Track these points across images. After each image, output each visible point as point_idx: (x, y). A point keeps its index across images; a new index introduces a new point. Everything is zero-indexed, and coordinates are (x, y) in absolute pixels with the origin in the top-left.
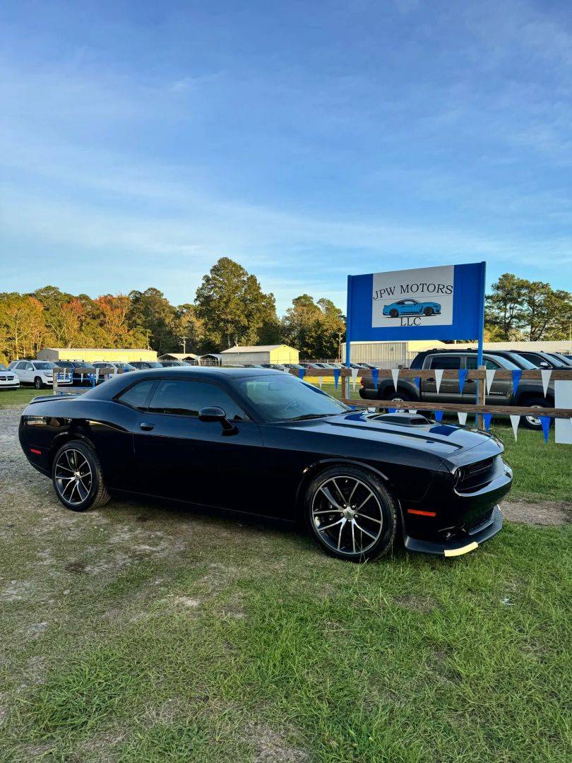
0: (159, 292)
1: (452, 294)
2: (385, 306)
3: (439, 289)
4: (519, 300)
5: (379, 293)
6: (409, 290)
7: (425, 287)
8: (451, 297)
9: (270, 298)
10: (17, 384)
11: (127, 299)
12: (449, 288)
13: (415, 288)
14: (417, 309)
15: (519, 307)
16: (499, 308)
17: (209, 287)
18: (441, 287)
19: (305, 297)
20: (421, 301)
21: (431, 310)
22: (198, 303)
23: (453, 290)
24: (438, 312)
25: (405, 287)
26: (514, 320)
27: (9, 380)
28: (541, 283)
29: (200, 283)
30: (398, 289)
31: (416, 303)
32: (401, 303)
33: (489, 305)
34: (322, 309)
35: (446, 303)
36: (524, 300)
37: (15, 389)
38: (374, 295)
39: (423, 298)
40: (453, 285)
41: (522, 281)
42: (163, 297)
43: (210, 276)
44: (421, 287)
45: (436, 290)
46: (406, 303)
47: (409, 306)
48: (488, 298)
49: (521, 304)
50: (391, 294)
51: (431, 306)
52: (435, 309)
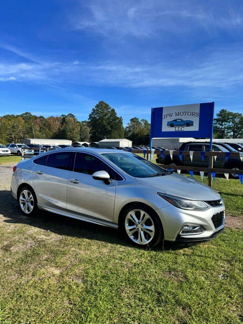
0: (73, 115)
1: (199, 116)
2: (168, 122)
3: (193, 114)
4: (228, 121)
5: (165, 116)
6: (179, 115)
7: (187, 113)
8: (198, 118)
9: (120, 119)
10: (10, 154)
11: (60, 118)
12: (198, 114)
13: (182, 114)
14: (183, 123)
15: (228, 124)
16: (220, 124)
17: (94, 113)
18: (194, 113)
19: (135, 118)
20: (185, 120)
21: (189, 124)
22: (90, 120)
23: (199, 115)
24: (192, 125)
25: (177, 113)
26: (226, 129)
27: (6, 152)
28: (238, 113)
29: (91, 111)
30: (174, 114)
31: (182, 121)
32: (175, 121)
33: (215, 123)
34: (143, 123)
35: (196, 121)
36: (230, 121)
37: (9, 156)
38: (163, 117)
39: (186, 118)
40: (199, 112)
41: (230, 112)
42: (75, 118)
43: (95, 109)
44: (184, 113)
45: (192, 115)
46: (178, 120)
47: (179, 122)
48: (215, 119)
49: (229, 122)
50: (171, 116)
51: (189, 122)
52: (191, 123)
